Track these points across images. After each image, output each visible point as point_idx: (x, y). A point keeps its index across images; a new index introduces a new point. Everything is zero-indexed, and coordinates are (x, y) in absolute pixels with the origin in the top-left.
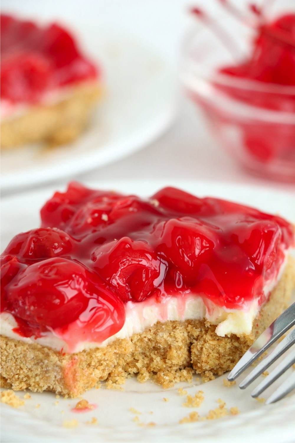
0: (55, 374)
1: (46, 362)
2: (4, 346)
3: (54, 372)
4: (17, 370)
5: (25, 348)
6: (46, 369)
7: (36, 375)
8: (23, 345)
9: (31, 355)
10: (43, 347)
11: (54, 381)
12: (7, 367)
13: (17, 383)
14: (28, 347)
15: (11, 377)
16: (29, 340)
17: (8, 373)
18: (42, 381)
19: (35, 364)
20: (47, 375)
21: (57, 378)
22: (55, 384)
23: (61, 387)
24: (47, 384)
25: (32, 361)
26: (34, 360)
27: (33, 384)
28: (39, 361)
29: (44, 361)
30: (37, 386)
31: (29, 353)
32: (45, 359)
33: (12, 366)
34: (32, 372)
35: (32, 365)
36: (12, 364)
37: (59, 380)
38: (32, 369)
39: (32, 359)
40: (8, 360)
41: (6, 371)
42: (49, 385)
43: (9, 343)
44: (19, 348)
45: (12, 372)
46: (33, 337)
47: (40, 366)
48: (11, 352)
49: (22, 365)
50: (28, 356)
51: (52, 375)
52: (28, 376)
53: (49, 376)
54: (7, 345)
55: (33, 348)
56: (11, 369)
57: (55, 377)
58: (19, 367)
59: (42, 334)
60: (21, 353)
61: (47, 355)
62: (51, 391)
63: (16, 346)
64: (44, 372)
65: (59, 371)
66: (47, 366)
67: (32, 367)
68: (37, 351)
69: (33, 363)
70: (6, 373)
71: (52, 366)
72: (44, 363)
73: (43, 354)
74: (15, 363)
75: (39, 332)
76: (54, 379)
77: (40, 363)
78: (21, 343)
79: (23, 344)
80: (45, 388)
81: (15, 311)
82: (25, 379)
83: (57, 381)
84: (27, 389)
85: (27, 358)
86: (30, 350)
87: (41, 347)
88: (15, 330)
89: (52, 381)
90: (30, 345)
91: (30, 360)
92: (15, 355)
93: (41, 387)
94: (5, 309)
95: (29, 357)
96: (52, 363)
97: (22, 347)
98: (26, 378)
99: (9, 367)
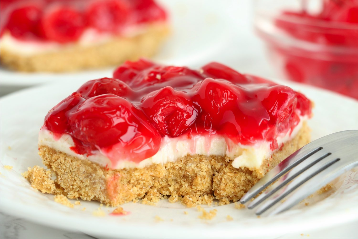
0: (101, 185)
1: (94, 175)
2: (63, 161)
3: (100, 184)
4: (72, 181)
5: (79, 163)
6: (93, 182)
7: (86, 186)
8: (77, 161)
9: (83, 169)
10: (92, 163)
11: (99, 191)
12: (65, 179)
13: (72, 192)
14: (81, 163)
15: (67, 187)
16: (82, 157)
17: (65, 184)
18: (90, 191)
19: (85, 177)
20: (94, 186)
21: (101, 189)
22: (100, 194)
23: (104, 197)
24: (93, 194)
25: (83, 174)
26: (85, 173)
27: (83, 194)
28: (89, 174)
29: (92, 174)
30: (86, 195)
31: (81, 167)
32: (93, 173)
33: (68, 178)
34: (83, 184)
35: (84, 178)
36: (69, 176)
37: (103, 191)
38: (83, 181)
39: (83, 173)
40: (65, 173)
41: (64, 182)
42: (96, 195)
43: (67, 159)
44: (74, 163)
45: (69, 183)
46: (86, 155)
47: (89, 179)
48: (68, 166)
49: (76, 178)
50: (80, 170)
51: (98, 186)
52: (80, 187)
53: (96, 188)
54: (65, 160)
55: (85, 163)
56: (67, 180)
57: (101, 188)
58: (73, 179)
59: (92, 152)
60: (76, 167)
61: (95, 170)
62: (96, 201)
63: (72, 161)
64: (92, 184)
65: (104, 183)
66: (94, 179)
67: (83, 179)
68: (88, 166)
69: (84, 176)
70: (64, 184)
71: (98, 179)
72: (92, 176)
73: (92, 168)
74: (71, 176)
75: (90, 151)
76: (99, 190)
77: (89, 176)
78: (76, 159)
79: (77, 159)
80: (92, 197)
81: (73, 133)
82: (77, 190)
83: (102, 191)
84: (79, 198)
85: (80, 172)
86: (83, 165)
87: (91, 163)
88: (72, 148)
89: (98, 192)
90: (82, 161)
91: (82, 173)
92: (71, 169)
93: (89, 196)
94: (65, 131)
95: (82, 171)
96: (98, 177)
97: (76, 162)
98: (79, 189)
99: (66, 179)
